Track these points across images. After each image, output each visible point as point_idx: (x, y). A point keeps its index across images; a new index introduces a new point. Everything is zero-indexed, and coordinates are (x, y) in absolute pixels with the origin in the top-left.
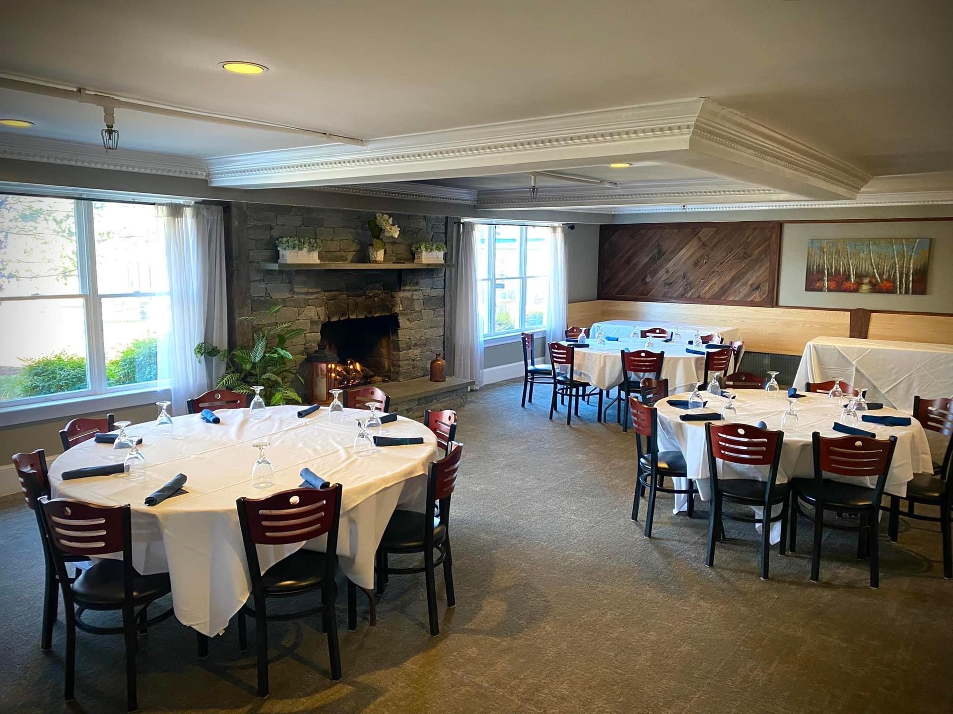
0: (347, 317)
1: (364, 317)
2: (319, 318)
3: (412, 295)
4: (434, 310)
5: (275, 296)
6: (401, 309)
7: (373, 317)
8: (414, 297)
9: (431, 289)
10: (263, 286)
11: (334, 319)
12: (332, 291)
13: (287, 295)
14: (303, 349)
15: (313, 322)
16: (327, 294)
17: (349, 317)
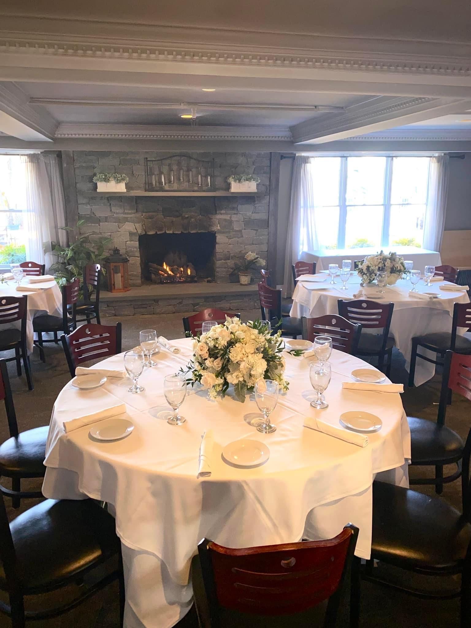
0: (164, 232)
1: (180, 232)
2: (137, 231)
3: (231, 217)
4: (257, 230)
5: (98, 214)
6: (219, 228)
7: (189, 233)
8: (233, 219)
9: (253, 213)
10: (89, 207)
11: (151, 233)
12: (150, 212)
13: (108, 214)
14: (125, 252)
15: (131, 234)
16: (144, 214)
17: (165, 232)
